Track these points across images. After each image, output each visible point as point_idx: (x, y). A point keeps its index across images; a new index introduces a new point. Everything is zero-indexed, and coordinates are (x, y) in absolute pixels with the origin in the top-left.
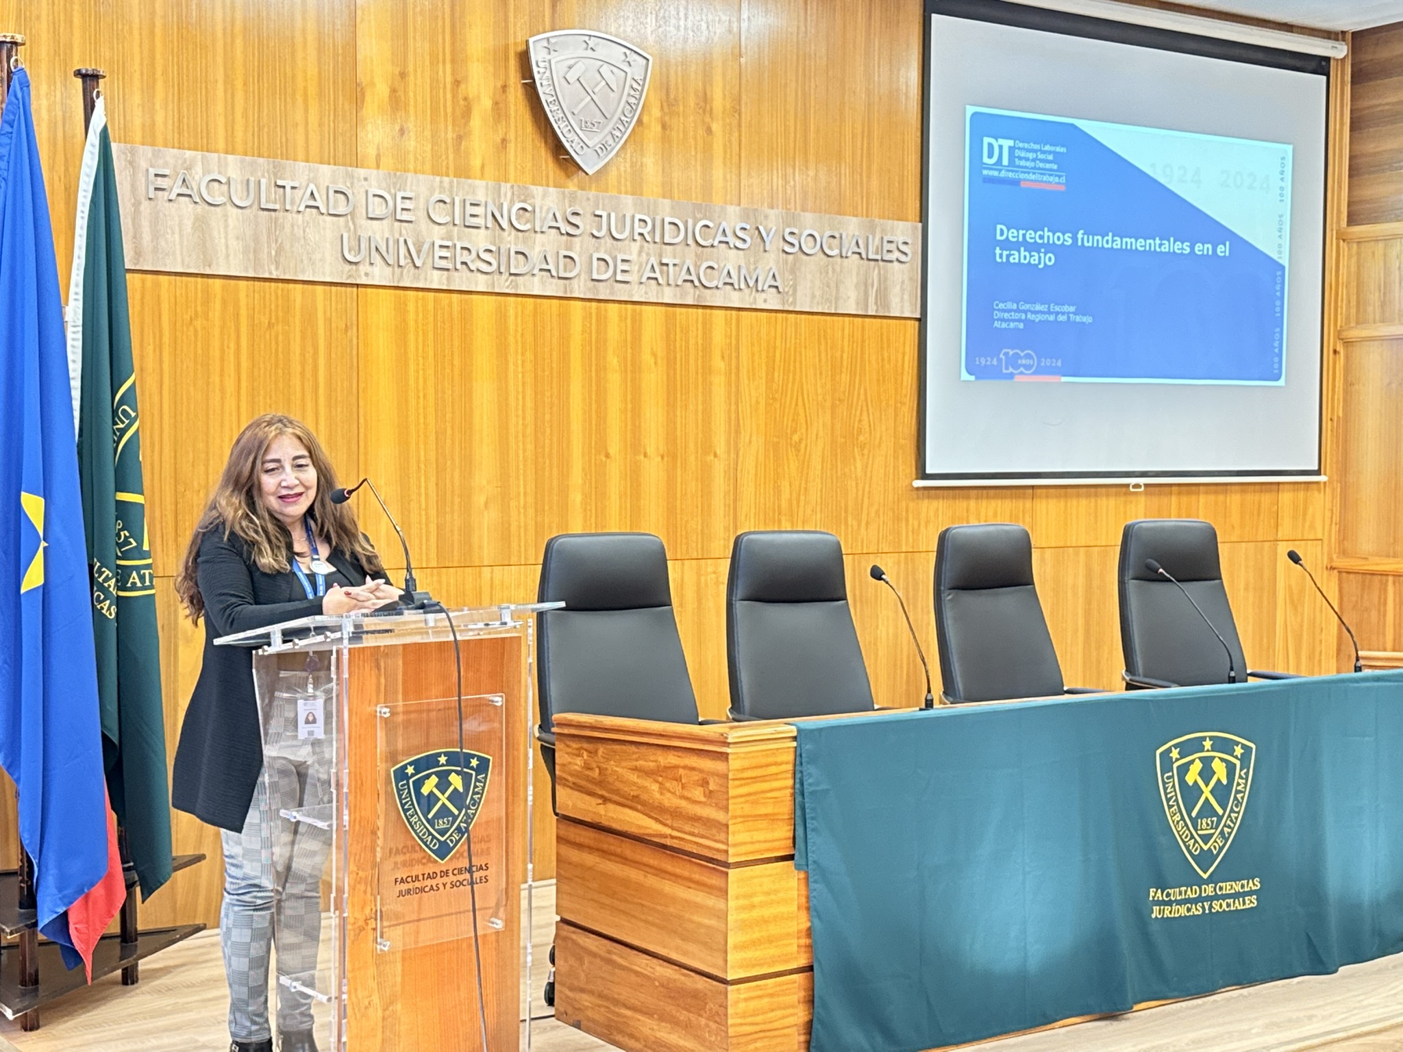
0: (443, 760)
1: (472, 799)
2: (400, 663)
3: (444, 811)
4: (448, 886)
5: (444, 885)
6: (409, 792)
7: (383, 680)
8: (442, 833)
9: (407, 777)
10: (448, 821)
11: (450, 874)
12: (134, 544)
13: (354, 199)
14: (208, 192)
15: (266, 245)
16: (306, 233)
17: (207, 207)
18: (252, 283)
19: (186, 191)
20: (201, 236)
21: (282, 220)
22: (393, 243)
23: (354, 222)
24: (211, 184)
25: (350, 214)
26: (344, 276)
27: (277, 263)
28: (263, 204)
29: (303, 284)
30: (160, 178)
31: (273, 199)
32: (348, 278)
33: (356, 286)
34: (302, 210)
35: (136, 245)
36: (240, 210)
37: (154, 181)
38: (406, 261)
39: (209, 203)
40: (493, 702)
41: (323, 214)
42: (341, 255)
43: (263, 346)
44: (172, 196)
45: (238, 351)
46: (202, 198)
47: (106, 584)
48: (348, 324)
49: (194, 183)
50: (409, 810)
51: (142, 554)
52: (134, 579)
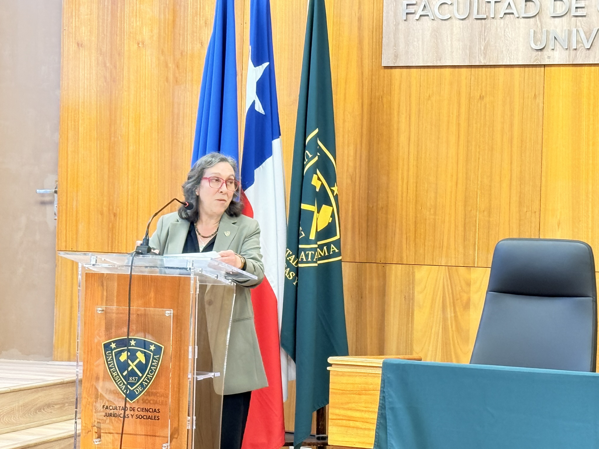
0: (133, 343)
1: (150, 369)
2: (116, 284)
3: (132, 373)
4: (135, 417)
5: (132, 416)
6: (112, 358)
7: (105, 293)
8: (132, 385)
9: (112, 350)
10: (135, 379)
11: (136, 410)
12: (304, 235)
13: (541, 4)
14: (440, 12)
15: (478, 43)
16: (506, 32)
17: (440, 21)
18: (470, 69)
19: (427, 13)
20: (435, 41)
21: (489, 25)
22: (570, 33)
23: (541, 22)
24: (443, 6)
25: (537, 16)
26: (532, 60)
27: (485, 54)
28: (475, 15)
29: (505, 68)
30: (411, 6)
31: (484, 11)
32: (534, 62)
33: (543, 66)
34: (502, 17)
35: (395, 50)
36: (461, 22)
37: (407, 9)
38: (580, 45)
39: (441, 19)
40: (166, 313)
41: (518, 17)
42: (529, 46)
43: (475, 112)
44: (417, 17)
45: (458, 116)
46: (436, 16)
47: (288, 259)
48: (536, 94)
49: (432, 7)
50: (112, 368)
51: (308, 242)
52: (302, 256)
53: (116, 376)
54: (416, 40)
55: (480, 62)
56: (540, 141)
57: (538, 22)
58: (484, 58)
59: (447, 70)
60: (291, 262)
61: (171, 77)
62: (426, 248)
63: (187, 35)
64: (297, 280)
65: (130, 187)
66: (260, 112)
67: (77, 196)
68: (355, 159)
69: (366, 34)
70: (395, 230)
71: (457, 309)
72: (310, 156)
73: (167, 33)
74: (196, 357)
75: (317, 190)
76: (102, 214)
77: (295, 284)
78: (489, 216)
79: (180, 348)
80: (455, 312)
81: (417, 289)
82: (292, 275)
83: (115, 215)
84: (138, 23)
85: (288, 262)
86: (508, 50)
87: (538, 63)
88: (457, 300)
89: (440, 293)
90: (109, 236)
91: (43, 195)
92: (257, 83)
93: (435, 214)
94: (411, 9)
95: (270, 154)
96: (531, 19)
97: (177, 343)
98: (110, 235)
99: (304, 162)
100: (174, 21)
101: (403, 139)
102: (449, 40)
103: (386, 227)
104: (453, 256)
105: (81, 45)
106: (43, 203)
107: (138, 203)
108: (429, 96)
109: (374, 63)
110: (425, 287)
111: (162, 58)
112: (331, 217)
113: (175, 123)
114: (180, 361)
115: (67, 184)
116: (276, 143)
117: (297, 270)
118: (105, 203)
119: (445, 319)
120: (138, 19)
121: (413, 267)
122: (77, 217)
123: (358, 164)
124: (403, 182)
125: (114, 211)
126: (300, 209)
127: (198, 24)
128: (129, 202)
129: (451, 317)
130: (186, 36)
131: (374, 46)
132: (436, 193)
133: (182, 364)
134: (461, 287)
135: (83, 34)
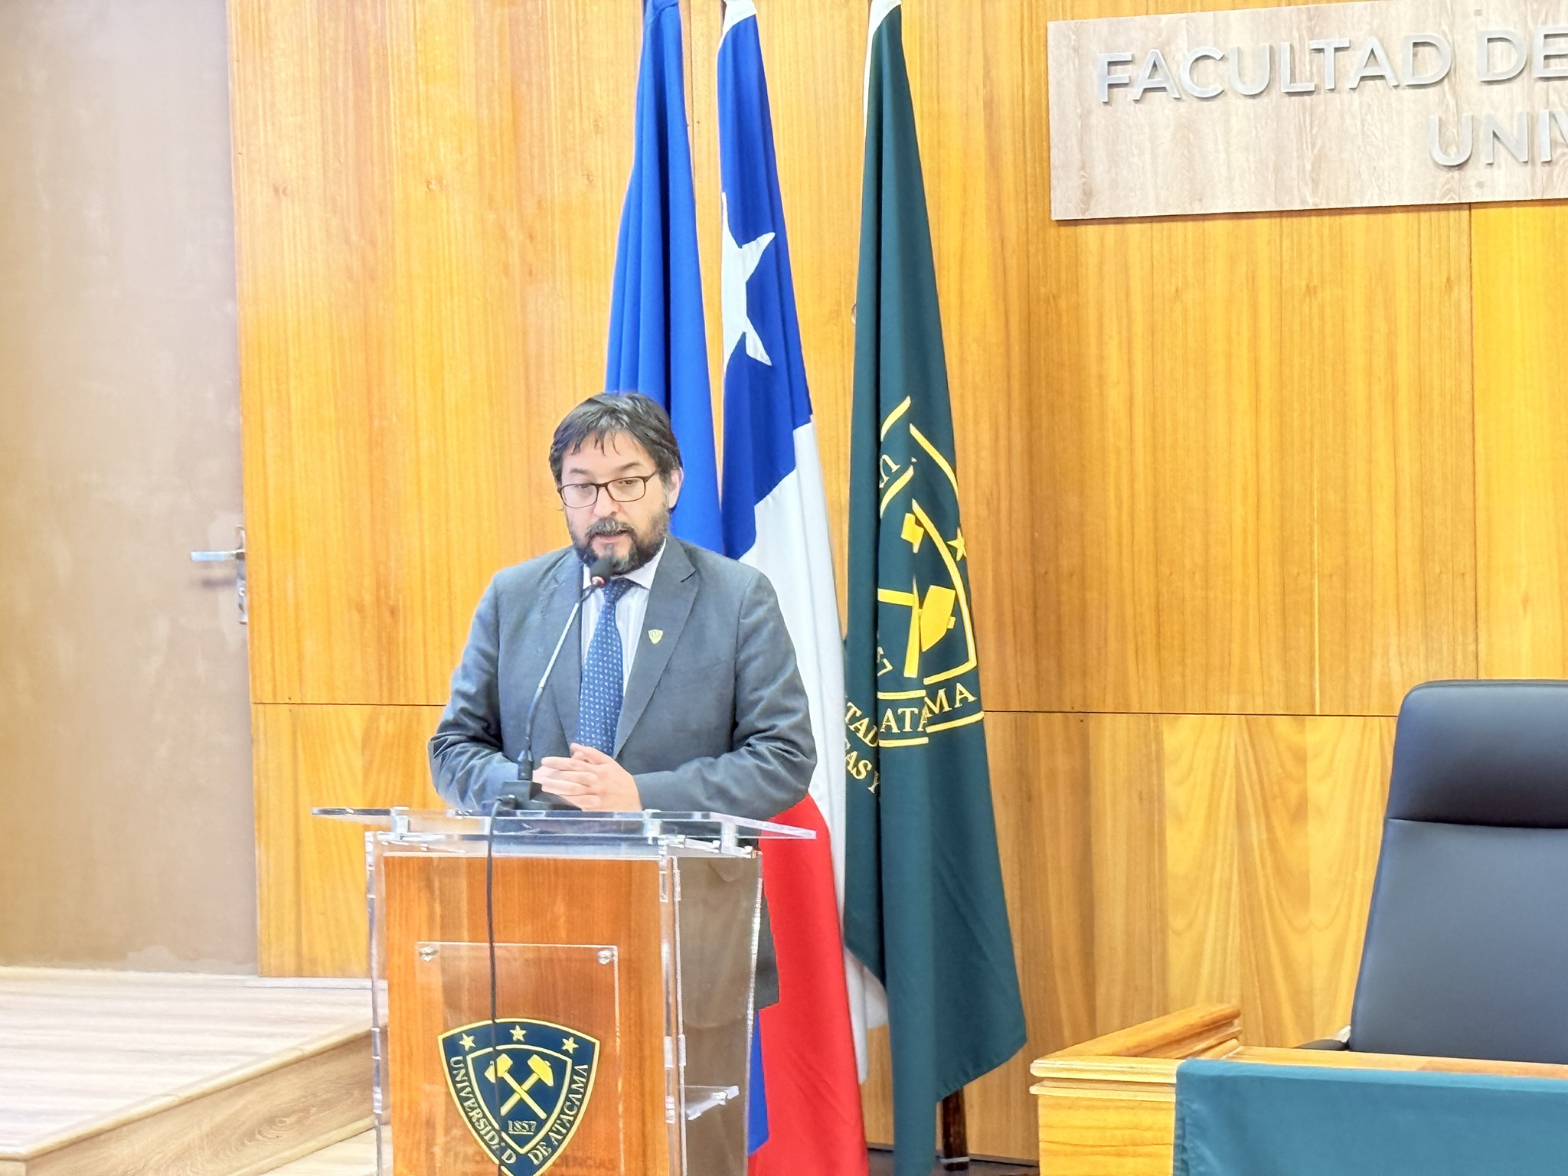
0: (518, 1034)
1: (567, 1099)
2: (464, 884)
3: (521, 1112)
8: (522, 1141)
10: (530, 1126)
12: (889, 667)
13: (1454, 52)
14: (1195, 79)
15: (1295, 154)
16: (1366, 125)
17: (1196, 104)
18: (1278, 220)
19: (1159, 82)
20: (1186, 152)
21: (1322, 108)
22: (1532, 122)
23: (1455, 94)
24: (1201, 63)
25: (1446, 80)
26: (1437, 192)
27: (1315, 183)
28: (1284, 84)
29: (1367, 213)
30: (1119, 67)
31: (1308, 73)
32: (1444, 195)
33: (1467, 206)
34: (1355, 86)
35: (1084, 180)
36: (1251, 101)
37: (1109, 74)
38: (1559, 151)
39: (1197, 97)
40: (599, 957)
41: (1396, 87)
42: (1429, 156)
43: (1297, 328)
44: (1136, 92)
45: (1255, 339)
46: (1184, 89)
47: (852, 727)
48: (1452, 277)
49: (1174, 67)
50: (468, 1099)
51: (902, 684)
52: (888, 720)
53: (478, 1120)
54: (1136, 152)
55: (1303, 201)
56: (1467, 397)
57: (1449, 97)
58: (1315, 191)
59: (1220, 224)
60: (860, 735)
61: (515, 260)
62: (1188, 672)
63: (551, 155)
64: (879, 779)
65: (427, 542)
66: (759, 358)
67: (295, 568)
68: (995, 454)
69: (1007, 139)
70: (1106, 630)
71: (1276, 822)
72: (895, 468)
73: (499, 153)
74: (683, 1063)
75: (916, 550)
76: (360, 609)
77: (872, 789)
78: (1346, 586)
79: (641, 1043)
80: (1270, 829)
81: (1171, 774)
82: (865, 768)
83: (393, 612)
84: (424, 133)
85: (851, 736)
86: (1375, 168)
87: (1454, 199)
88: (1274, 799)
89: (1229, 783)
90: (381, 665)
91: (207, 564)
92: (748, 284)
93: (1207, 586)
94: (1120, 74)
95: (790, 465)
96: (1431, 90)
97: (633, 1028)
98: (385, 660)
99: (878, 484)
100: (515, 123)
101: (1115, 397)
102: (1221, 147)
103: (1083, 619)
104: (1258, 689)
105: (284, 192)
106: (209, 584)
107: (449, 580)
108: (1177, 290)
109: (1031, 213)
110: (1191, 769)
111: (491, 217)
112: (952, 615)
113: (533, 378)
114: (641, 1076)
115: (268, 538)
116: (804, 437)
117: (876, 756)
118: (368, 582)
119: (1245, 849)
120: (424, 123)
121: (1156, 721)
122: (297, 618)
123: (1003, 467)
124: (1120, 508)
125: (391, 602)
126: (876, 602)
127: (578, 129)
128: (428, 577)
129: (1260, 842)
130: (547, 159)
131: (1029, 170)
132: (1206, 533)
133: (647, 1083)
134: (1283, 766)
135: (288, 165)
